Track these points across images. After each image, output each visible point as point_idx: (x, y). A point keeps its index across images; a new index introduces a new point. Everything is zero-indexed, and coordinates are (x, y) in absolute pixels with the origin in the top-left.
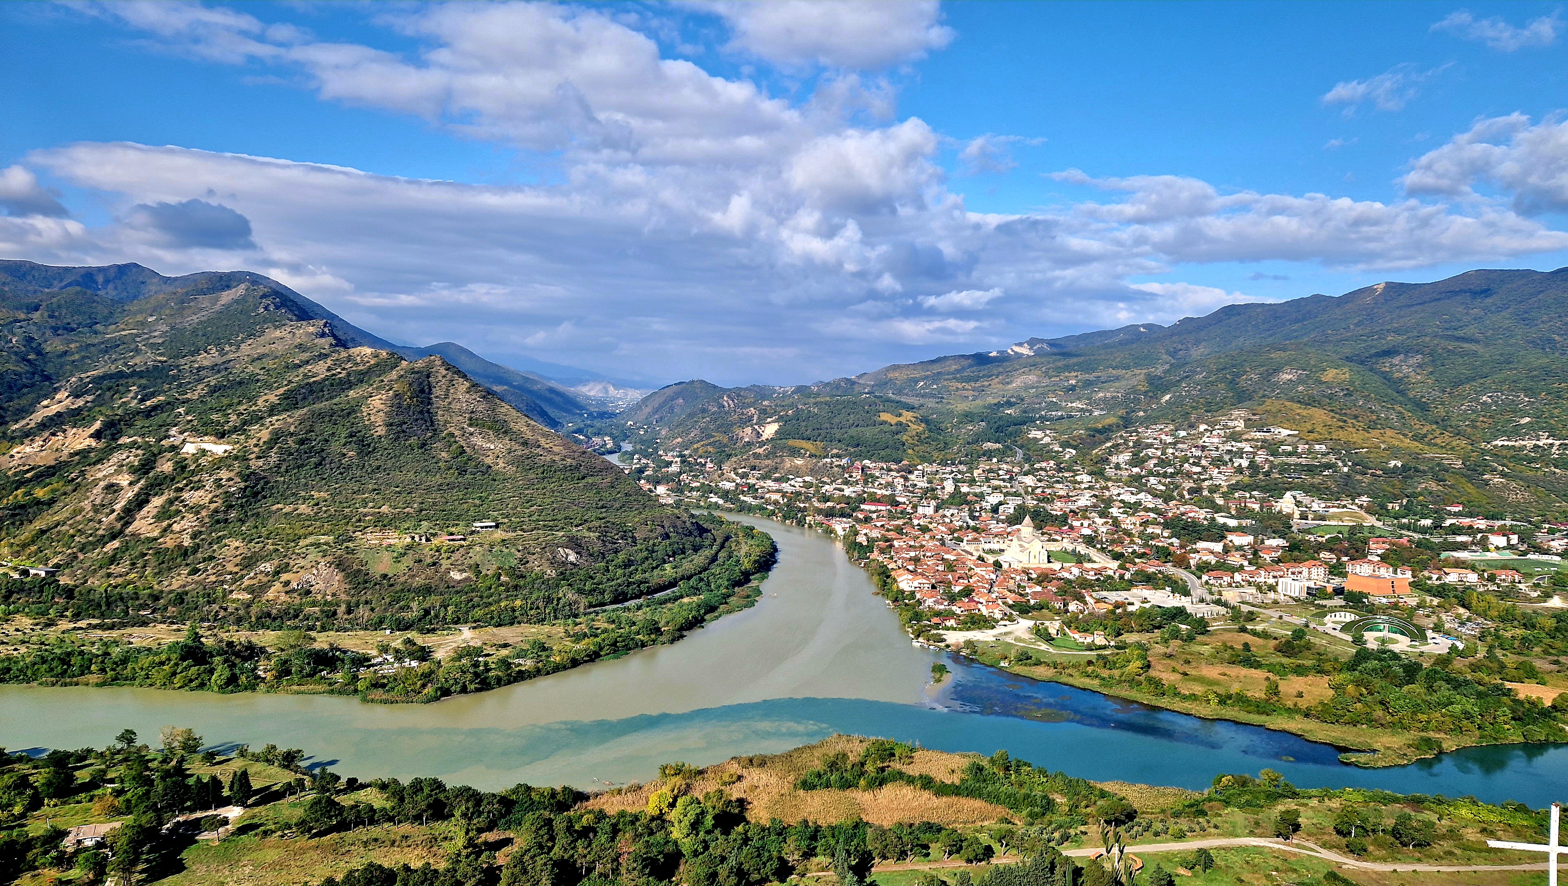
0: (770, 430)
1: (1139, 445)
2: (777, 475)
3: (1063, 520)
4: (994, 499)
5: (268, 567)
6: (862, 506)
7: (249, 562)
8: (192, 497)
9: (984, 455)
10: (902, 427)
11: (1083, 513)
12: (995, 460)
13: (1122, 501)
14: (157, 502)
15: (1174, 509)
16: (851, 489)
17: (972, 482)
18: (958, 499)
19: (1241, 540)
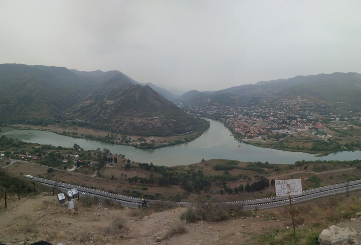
0: (209, 100)
3: (268, 117)
4: (254, 114)
5: (119, 123)
6: (227, 115)
7: (117, 122)
8: (108, 111)
11: (271, 116)
12: (254, 106)
13: (279, 113)
14: (103, 111)
15: (288, 114)
16: (225, 112)
17: (250, 110)
18: (247, 114)
19: (299, 120)
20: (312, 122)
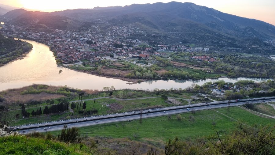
0: (37, 22)
1: (112, 30)
2: (36, 32)
3: (95, 43)
4: (82, 39)
6: (55, 39)
9: (82, 30)
10: (67, 23)
12: (84, 31)
13: (107, 40)
15: (115, 42)
16: (53, 35)
17: (79, 35)
18: (75, 39)
19: (125, 47)
20: (138, 50)
